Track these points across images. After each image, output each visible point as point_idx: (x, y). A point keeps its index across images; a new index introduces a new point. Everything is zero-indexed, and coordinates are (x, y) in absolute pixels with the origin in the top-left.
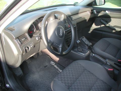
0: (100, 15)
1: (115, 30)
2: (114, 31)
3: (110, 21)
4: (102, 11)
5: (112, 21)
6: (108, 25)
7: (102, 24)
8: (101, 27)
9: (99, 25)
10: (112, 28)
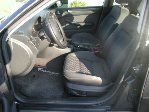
0: (63, 15)
1: (80, 25)
2: (79, 27)
3: (73, 19)
4: (64, 11)
5: (74, 19)
6: (73, 23)
7: (67, 24)
8: (66, 26)
9: (64, 25)
10: (76, 25)
